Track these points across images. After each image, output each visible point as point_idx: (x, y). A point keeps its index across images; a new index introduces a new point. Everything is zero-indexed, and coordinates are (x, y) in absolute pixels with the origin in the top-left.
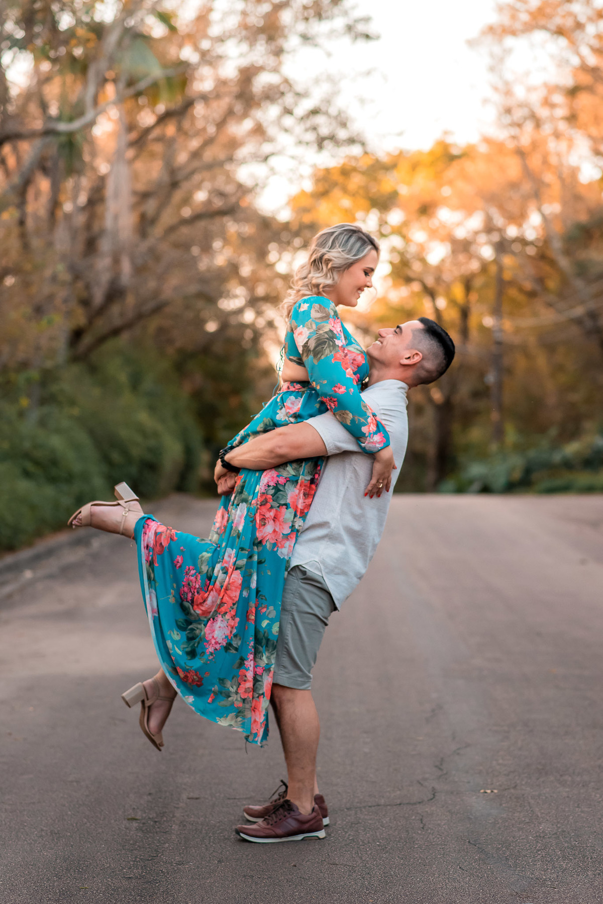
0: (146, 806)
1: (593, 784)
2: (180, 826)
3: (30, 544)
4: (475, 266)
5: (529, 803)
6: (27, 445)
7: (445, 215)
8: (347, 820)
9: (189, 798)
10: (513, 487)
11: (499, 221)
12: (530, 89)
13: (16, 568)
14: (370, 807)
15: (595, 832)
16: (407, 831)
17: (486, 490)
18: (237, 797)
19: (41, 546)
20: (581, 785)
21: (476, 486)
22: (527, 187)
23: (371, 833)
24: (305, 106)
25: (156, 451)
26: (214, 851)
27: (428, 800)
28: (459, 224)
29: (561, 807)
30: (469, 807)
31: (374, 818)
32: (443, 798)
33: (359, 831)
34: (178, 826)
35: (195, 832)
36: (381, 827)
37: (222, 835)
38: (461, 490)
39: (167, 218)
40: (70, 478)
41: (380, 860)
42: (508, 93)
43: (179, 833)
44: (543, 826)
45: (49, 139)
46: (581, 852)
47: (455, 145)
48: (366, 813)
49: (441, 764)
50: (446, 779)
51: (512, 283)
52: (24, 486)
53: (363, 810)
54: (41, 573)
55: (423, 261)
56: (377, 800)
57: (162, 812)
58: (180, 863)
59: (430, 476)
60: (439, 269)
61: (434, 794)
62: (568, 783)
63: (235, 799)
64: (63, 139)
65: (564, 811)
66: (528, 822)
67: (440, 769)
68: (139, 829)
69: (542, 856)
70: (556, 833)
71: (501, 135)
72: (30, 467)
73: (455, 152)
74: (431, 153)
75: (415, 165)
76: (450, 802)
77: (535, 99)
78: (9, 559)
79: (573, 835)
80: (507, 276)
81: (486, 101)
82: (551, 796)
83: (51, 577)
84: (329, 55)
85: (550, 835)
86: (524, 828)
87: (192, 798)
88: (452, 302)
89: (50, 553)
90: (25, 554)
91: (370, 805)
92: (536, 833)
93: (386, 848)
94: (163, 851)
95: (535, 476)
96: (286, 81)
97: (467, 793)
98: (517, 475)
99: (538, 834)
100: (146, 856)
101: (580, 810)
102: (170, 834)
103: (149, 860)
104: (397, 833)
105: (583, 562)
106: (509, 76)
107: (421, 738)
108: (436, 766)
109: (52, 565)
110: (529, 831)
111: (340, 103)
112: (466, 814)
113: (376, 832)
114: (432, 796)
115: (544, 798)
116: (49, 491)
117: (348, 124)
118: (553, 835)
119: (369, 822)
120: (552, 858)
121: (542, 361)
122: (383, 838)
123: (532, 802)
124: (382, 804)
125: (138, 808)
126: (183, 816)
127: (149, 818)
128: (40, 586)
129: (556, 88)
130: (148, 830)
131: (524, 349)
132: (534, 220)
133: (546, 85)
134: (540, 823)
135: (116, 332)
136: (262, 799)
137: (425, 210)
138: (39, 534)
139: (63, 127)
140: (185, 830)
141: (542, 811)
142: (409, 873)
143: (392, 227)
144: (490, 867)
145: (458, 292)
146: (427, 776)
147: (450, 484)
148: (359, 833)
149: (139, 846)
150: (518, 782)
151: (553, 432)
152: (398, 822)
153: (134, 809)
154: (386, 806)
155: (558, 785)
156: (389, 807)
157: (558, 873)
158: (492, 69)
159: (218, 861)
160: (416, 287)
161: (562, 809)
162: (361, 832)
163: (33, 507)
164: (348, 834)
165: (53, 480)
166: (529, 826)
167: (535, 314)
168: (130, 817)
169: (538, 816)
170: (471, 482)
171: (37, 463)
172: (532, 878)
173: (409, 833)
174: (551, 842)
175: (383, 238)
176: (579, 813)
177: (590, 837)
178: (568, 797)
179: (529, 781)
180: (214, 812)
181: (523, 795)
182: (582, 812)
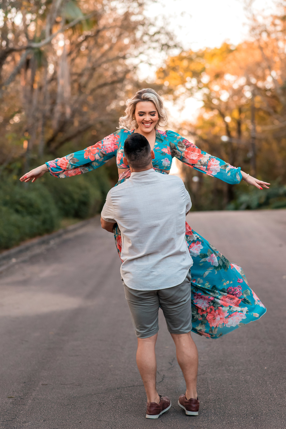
0: (20, 389)
1: (243, 370)
2: (32, 400)
3: (18, 245)
4: (243, 101)
5: (208, 383)
6: (18, 197)
7: (229, 78)
8: (115, 395)
9: (42, 385)
10: (261, 206)
11: (253, 80)
12: (265, 18)
13: (9, 257)
14: (129, 387)
15: (234, 399)
16: (143, 401)
17: (248, 208)
18: (66, 384)
19: (23, 245)
20: (237, 372)
21: (244, 206)
22: (264, 64)
23: (125, 402)
24: (152, 30)
25: (86, 196)
26: (43, 415)
27: (159, 382)
28: (235, 81)
29: (223, 384)
30: (177, 386)
31: (129, 393)
32: (167, 381)
33: (119, 401)
34: (31, 401)
35: (38, 404)
36: (130, 399)
37: (51, 405)
38: (237, 208)
39: (91, 85)
40: (39, 212)
41: (123, 418)
42: (255, 20)
43: (30, 405)
44: (210, 396)
45: (29, 51)
46: (224, 410)
47: (232, 45)
48: (126, 390)
49: (172, 362)
50: (172, 370)
51: (259, 109)
52: (15, 217)
53: (125, 389)
54: (21, 259)
55: (219, 99)
56: (134, 383)
57: (26, 393)
58: (25, 422)
59: (225, 201)
60: (227, 103)
61: (163, 379)
62: (231, 371)
63: (65, 384)
64: (36, 51)
65: (223, 387)
66: (204, 394)
67: (171, 364)
68: (12, 403)
69: (204, 413)
70: (215, 400)
71: (252, 39)
72: (19, 207)
73: (232, 48)
74: (221, 49)
75: (213, 55)
76: (169, 383)
77: (268, 23)
78: (5, 253)
79: (223, 401)
80: (257, 105)
81: (244, 24)
82: (220, 379)
83: (24, 262)
84: (164, 6)
85: (212, 400)
86: (201, 397)
87: (44, 385)
88: (233, 119)
89: (27, 249)
90: (13, 251)
91: (129, 386)
92: (205, 400)
93: (129, 410)
94: (19, 415)
95: (271, 200)
96: (145, 18)
97: (179, 378)
98: (263, 200)
99: (206, 401)
100: (10, 418)
101: (231, 386)
102: (26, 405)
103: (10, 421)
104: (137, 402)
105: (281, 246)
106: (255, 12)
107: (168, 347)
108: (170, 363)
109: (27, 255)
110: (202, 399)
111: (169, 29)
112: (175, 390)
113: (127, 401)
114: (162, 380)
115: (216, 379)
116: (28, 219)
117: (174, 39)
118: (213, 401)
119: (126, 395)
120: (209, 414)
121: (275, 146)
122: (129, 405)
123: (209, 382)
124: (136, 385)
125: (16, 391)
126: (36, 395)
127: (19, 396)
128: (17, 267)
129: (276, 17)
130: (16, 403)
131: (266, 140)
132: (269, 79)
133: (272, 16)
134: (209, 394)
135: (68, 140)
136: (78, 384)
137: (218, 76)
138: (22, 240)
139: (35, 45)
140: (34, 403)
141: (213, 387)
142: (135, 425)
143: (204, 84)
144: (177, 420)
145: (236, 114)
146: (163, 368)
147: (232, 205)
148: (119, 402)
149: (8, 413)
150: (207, 370)
151: (279, 179)
152: (140, 395)
153: (14, 391)
154: (137, 386)
155: (225, 372)
156: (138, 387)
157: (209, 423)
158: (245, 9)
159: (44, 421)
160: (216, 112)
161: (223, 385)
162: (120, 401)
163: (19, 227)
164: (113, 403)
165: (30, 214)
166: (204, 396)
167: (273, 123)
168: (10, 396)
169: (210, 390)
170: (241, 204)
171: (22, 205)
172: (195, 426)
173: (143, 402)
174: (211, 404)
175: (200, 89)
176: (230, 388)
177: (231, 402)
178: (228, 379)
179: (212, 370)
180: (52, 393)
181: (206, 378)
182: (232, 387)
